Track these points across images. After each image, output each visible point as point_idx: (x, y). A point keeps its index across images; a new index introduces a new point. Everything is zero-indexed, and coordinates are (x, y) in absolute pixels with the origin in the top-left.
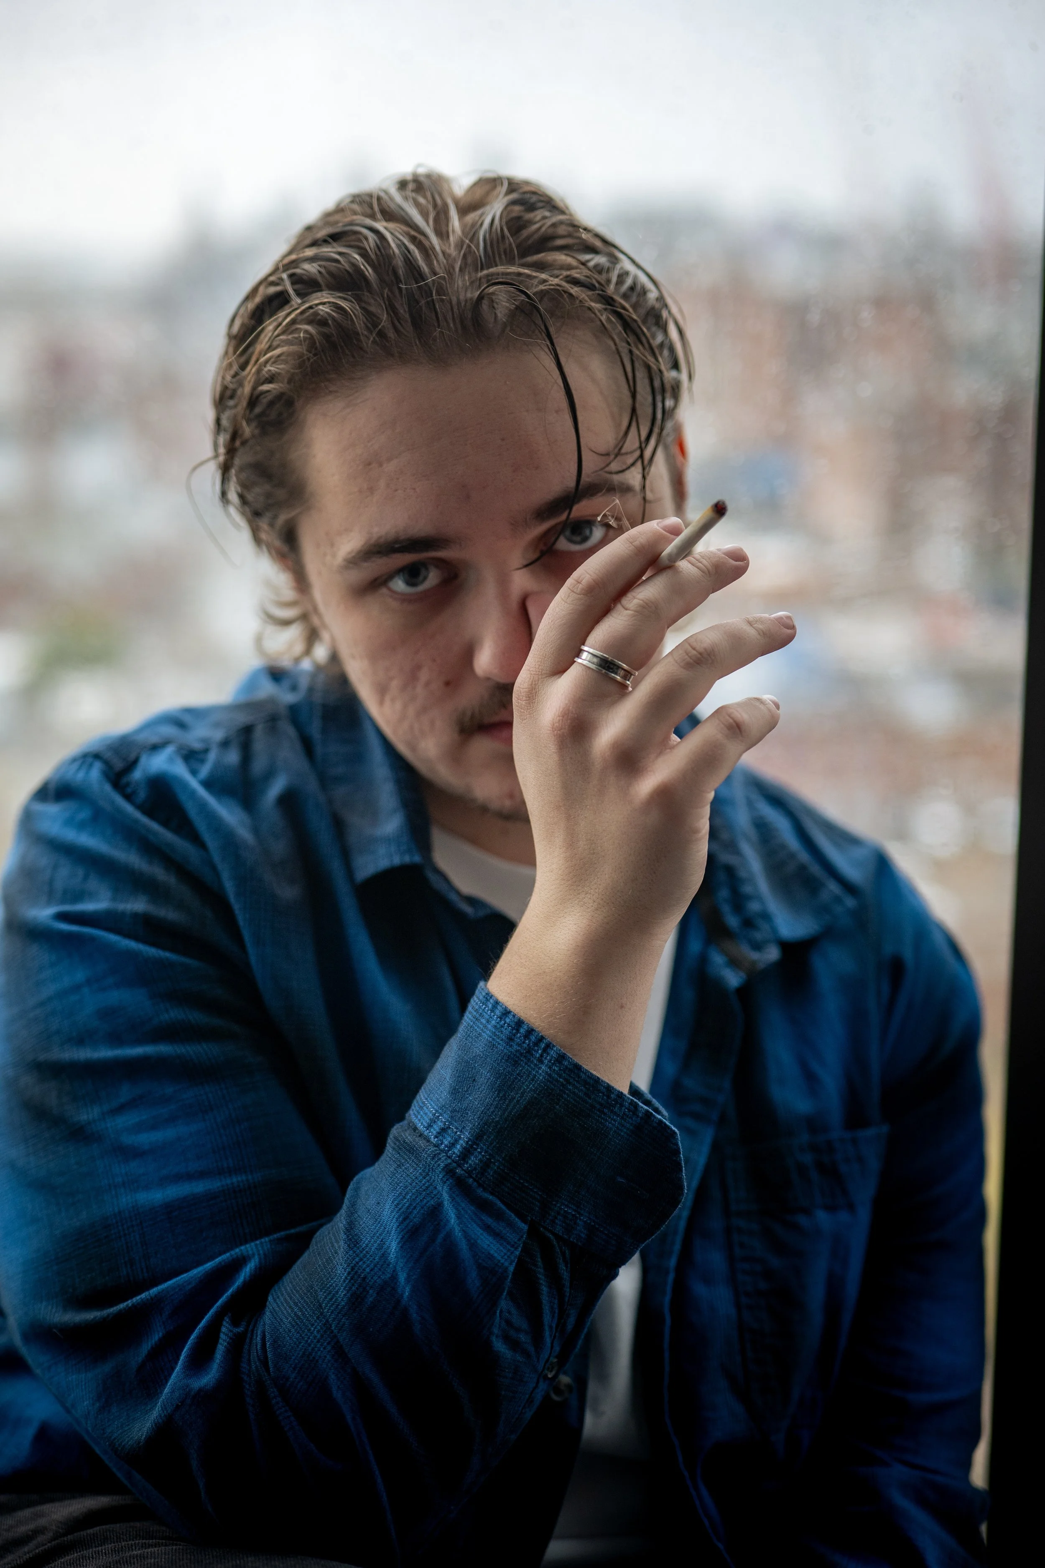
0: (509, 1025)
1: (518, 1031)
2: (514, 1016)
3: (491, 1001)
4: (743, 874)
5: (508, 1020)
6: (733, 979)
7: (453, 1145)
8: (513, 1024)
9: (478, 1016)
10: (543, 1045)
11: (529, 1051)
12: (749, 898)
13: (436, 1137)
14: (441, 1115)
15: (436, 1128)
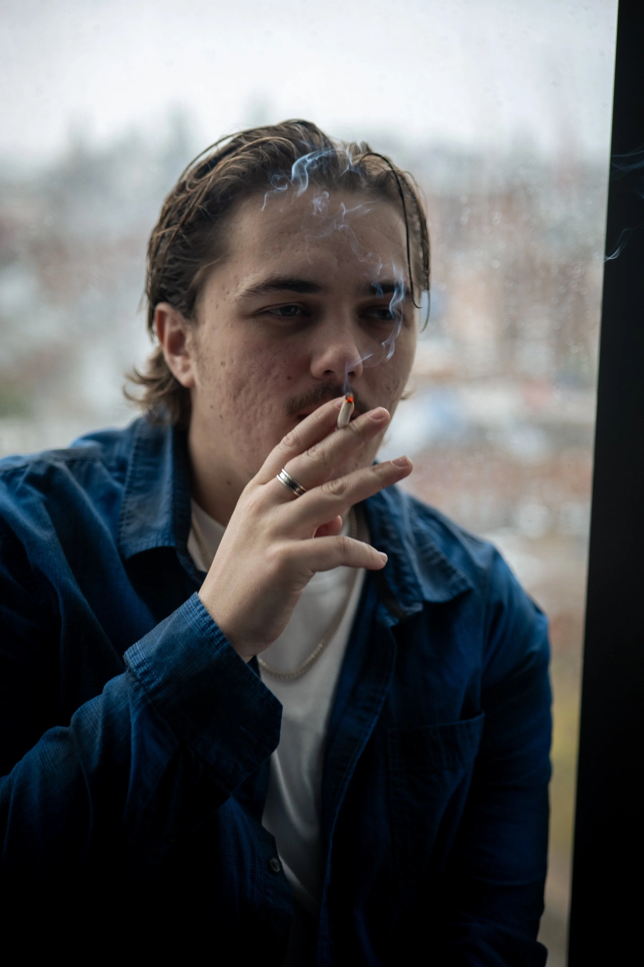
0: (205, 622)
1: (209, 626)
2: (210, 617)
3: (200, 605)
4: (403, 559)
5: (205, 619)
6: (391, 622)
7: (150, 683)
8: (207, 622)
9: (189, 611)
10: (221, 639)
11: (212, 640)
12: (406, 574)
13: (141, 675)
14: (148, 662)
15: (142, 670)
